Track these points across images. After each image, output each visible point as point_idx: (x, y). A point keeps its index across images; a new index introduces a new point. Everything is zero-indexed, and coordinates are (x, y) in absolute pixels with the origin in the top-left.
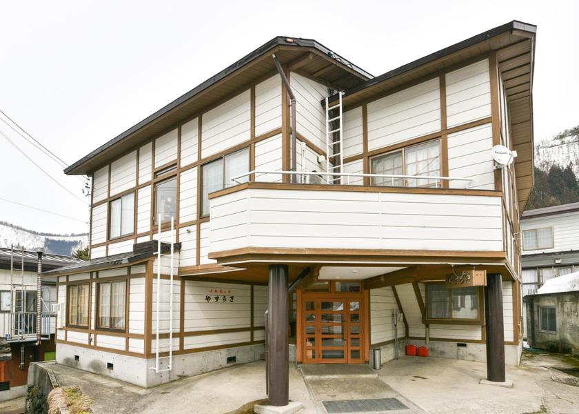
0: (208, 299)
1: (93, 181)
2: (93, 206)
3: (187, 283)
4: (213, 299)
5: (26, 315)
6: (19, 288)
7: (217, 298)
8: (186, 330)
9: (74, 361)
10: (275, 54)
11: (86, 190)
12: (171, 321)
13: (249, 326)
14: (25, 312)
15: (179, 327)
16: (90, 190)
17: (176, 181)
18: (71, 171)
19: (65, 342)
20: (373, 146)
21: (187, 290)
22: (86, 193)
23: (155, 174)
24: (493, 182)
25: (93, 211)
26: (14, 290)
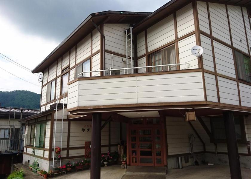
0: (83, 130)
1: (43, 75)
2: (43, 87)
3: (72, 122)
4: (86, 130)
5: (14, 140)
6: (12, 127)
7: (88, 129)
8: (70, 147)
9: (28, 163)
10: (92, 20)
11: (40, 79)
12: (61, 142)
13: (108, 144)
14: (14, 139)
15: (66, 145)
16: (42, 79)
17: (68, 74)
18: (34, 72)
19: (26, 153)
20: (150, 49)
21: (72, 126)
22: (40, 81)
23: (62, 72)
24: (198, 64)
25: (43, 89)
26: (11, 128)
